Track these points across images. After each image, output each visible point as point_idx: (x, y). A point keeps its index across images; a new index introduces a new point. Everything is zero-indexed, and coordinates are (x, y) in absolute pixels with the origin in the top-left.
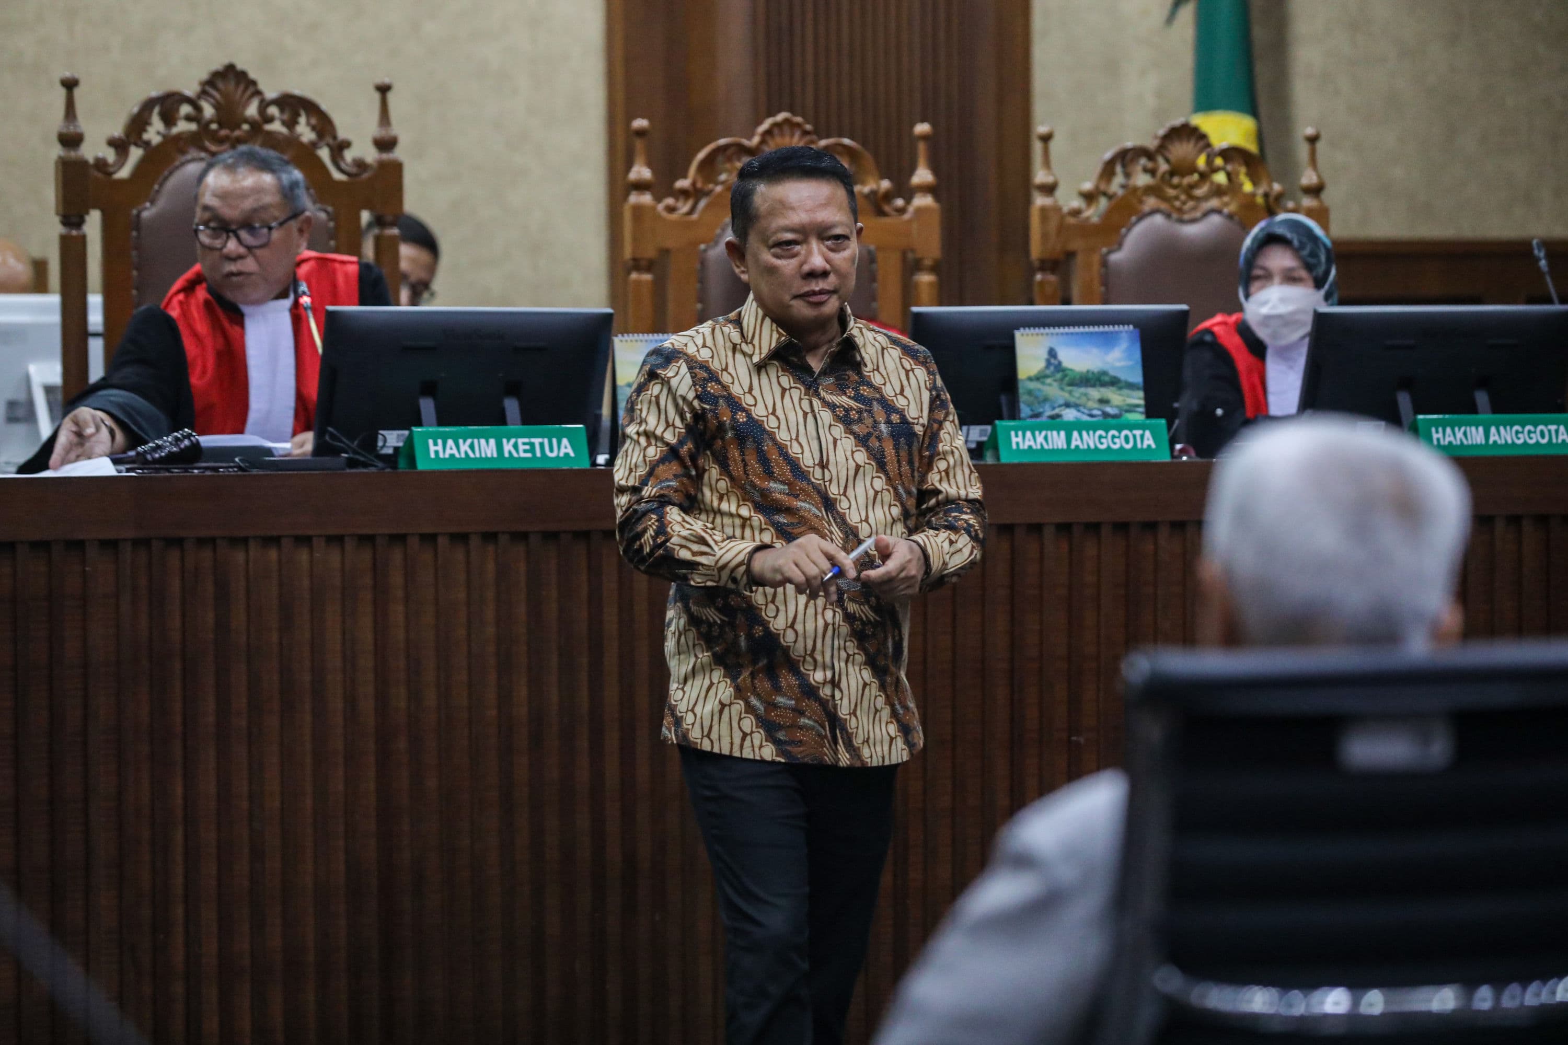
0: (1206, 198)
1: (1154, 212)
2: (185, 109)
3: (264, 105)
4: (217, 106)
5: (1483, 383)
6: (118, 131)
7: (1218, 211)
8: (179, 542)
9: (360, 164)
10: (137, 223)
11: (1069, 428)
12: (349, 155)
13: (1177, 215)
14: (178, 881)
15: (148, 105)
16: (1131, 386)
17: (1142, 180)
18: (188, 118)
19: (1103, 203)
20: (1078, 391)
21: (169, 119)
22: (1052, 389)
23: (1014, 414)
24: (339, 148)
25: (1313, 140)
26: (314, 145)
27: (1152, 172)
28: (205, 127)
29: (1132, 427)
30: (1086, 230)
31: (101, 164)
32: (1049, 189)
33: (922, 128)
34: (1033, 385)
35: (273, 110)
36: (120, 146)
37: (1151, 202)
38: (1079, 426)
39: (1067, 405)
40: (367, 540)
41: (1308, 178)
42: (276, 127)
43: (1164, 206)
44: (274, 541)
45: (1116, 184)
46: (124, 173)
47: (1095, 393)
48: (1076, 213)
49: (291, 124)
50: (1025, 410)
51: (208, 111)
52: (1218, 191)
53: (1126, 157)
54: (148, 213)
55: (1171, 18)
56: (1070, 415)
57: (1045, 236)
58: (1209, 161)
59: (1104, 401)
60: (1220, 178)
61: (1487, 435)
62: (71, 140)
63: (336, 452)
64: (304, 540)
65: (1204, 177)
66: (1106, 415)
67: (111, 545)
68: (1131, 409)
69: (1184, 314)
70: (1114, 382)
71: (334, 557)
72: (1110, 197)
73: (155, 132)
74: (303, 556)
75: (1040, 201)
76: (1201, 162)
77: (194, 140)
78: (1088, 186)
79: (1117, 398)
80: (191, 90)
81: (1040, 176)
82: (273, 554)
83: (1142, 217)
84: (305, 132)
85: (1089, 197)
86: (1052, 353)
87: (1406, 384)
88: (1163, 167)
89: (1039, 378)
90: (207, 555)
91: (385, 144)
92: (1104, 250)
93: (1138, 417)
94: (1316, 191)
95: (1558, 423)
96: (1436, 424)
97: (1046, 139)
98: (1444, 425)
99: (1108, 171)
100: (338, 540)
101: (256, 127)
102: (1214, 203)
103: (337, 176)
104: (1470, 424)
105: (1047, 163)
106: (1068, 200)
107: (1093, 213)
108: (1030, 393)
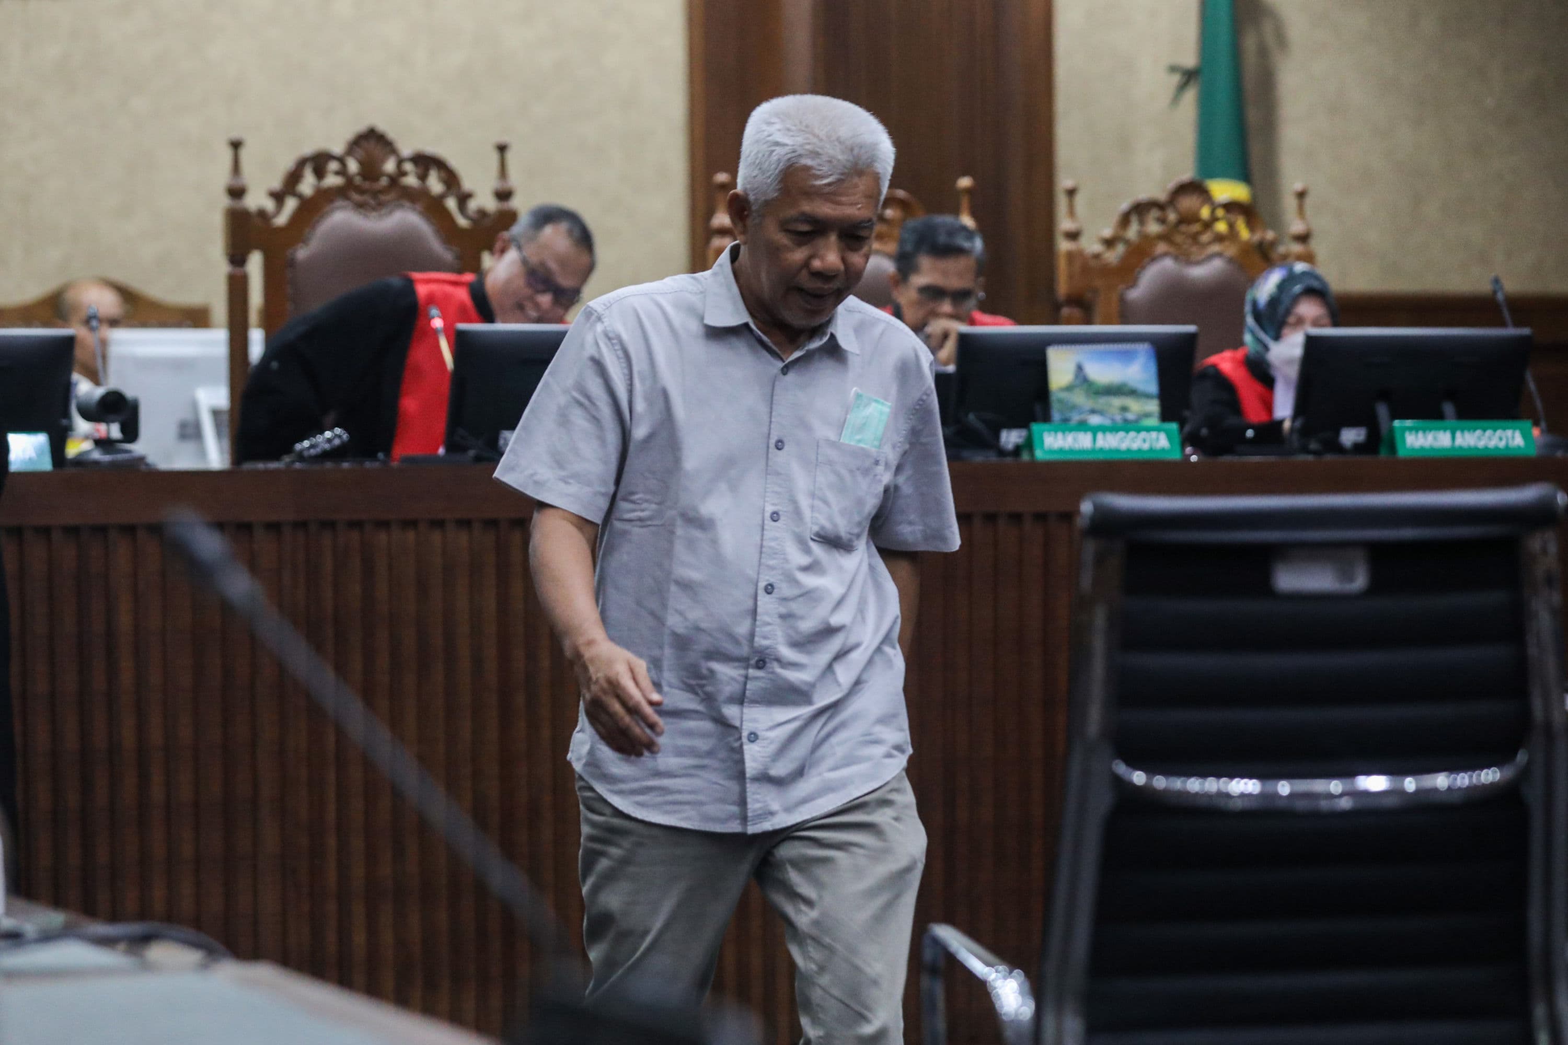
0: (1210, 243)
1: (1165, 254)
2: (333, 166)
3: (400, 162)
4: (361, 163)
5: (1451, 395)
6: (276, 183)
7: (1219, 255)
8: (330, 525)
9: (482, 213)
10: (292, 263)
11: (1095, 430)
12: (473, 205)
13: (1185, 258)
14: (331, 815)
15: (302, 164)
16: (1147, 396)
17: (1153, 228)
18: (337, 173)
19: (1120, 249)
20: (1102, 401)
21: (320, 173)
22: (1079, 398)
23: (1046, 418)
24: (464, 199)
25: (1301, 195)
26: (442, 197)
27: (1162, 221)
28: (349, 180)
29: (1148, 430)
30: (1106, 271)
31: (262, 214)
32: (1073, 236)
33: (965, 182)
34: (1063, 395)
35: (408, 167)
36: (278, 197)
37: (1161, 247)
38: (1103, 429)
39: (1093, 412)
40: (491, 523)
41: (1297, 227)
42: (411, 180)
43: (1172, 250)
44: (410, 524)
45: (1132, 232)
46: (282, 220)
47: (1117, 402)
48: (1097, 256)
49: (423, 177)
50: (1056, 415)
51: (353, 166)
52: (1220, 238)
53: (1140, 209)
54: (302, 253)
55: (1176, 99)
56: (1095, 420)
57: (1071, 277)
58: (1213, 212)
59: (1124, 409)
60: (1221, 227)
61: (1453, 438)
62: (236, 193)
63: (464, 449)
64: (438, 524)
65: (1208, 225)
66: (1126, 421)
67: (274, 527)
68: (1147, 415)
69: (1192, 337)
70: (1133, 393)
71: (463, 538)
72: (1127, 242)
73: (308, 185)
74: (436, 537)
75: (1064, 246)
76: (1205, 213)
77: (341, 193)
78: (1108, 232)
79: (1135, 406)
80: (338, 148)
81: (1065, 224)
82: (411, 535)
83: (1154, 259)
84: (435, 185)
85: (1109, 243)
86: (1080, 368)
87: (1385, 395)
88: (1172, 217)
89: (1069, 388)
90: (355, 536)
91: (504, 195)
92: (1121, 287)
93: (1154, 421)
94: (1303, 238)
95: (1514, 429)
96: (1410, 429)
97: (1071, 193)
98: (1417, 430)
99: (1125, 220)
100: (465, 524)
101: (394, 180)
102: (1216, 248)
103: (462, 222)
104: (1438, 429)
105: (1072, 212)
106: (1090, 245)
107: (1113, 256)
108: (1060, 401)
